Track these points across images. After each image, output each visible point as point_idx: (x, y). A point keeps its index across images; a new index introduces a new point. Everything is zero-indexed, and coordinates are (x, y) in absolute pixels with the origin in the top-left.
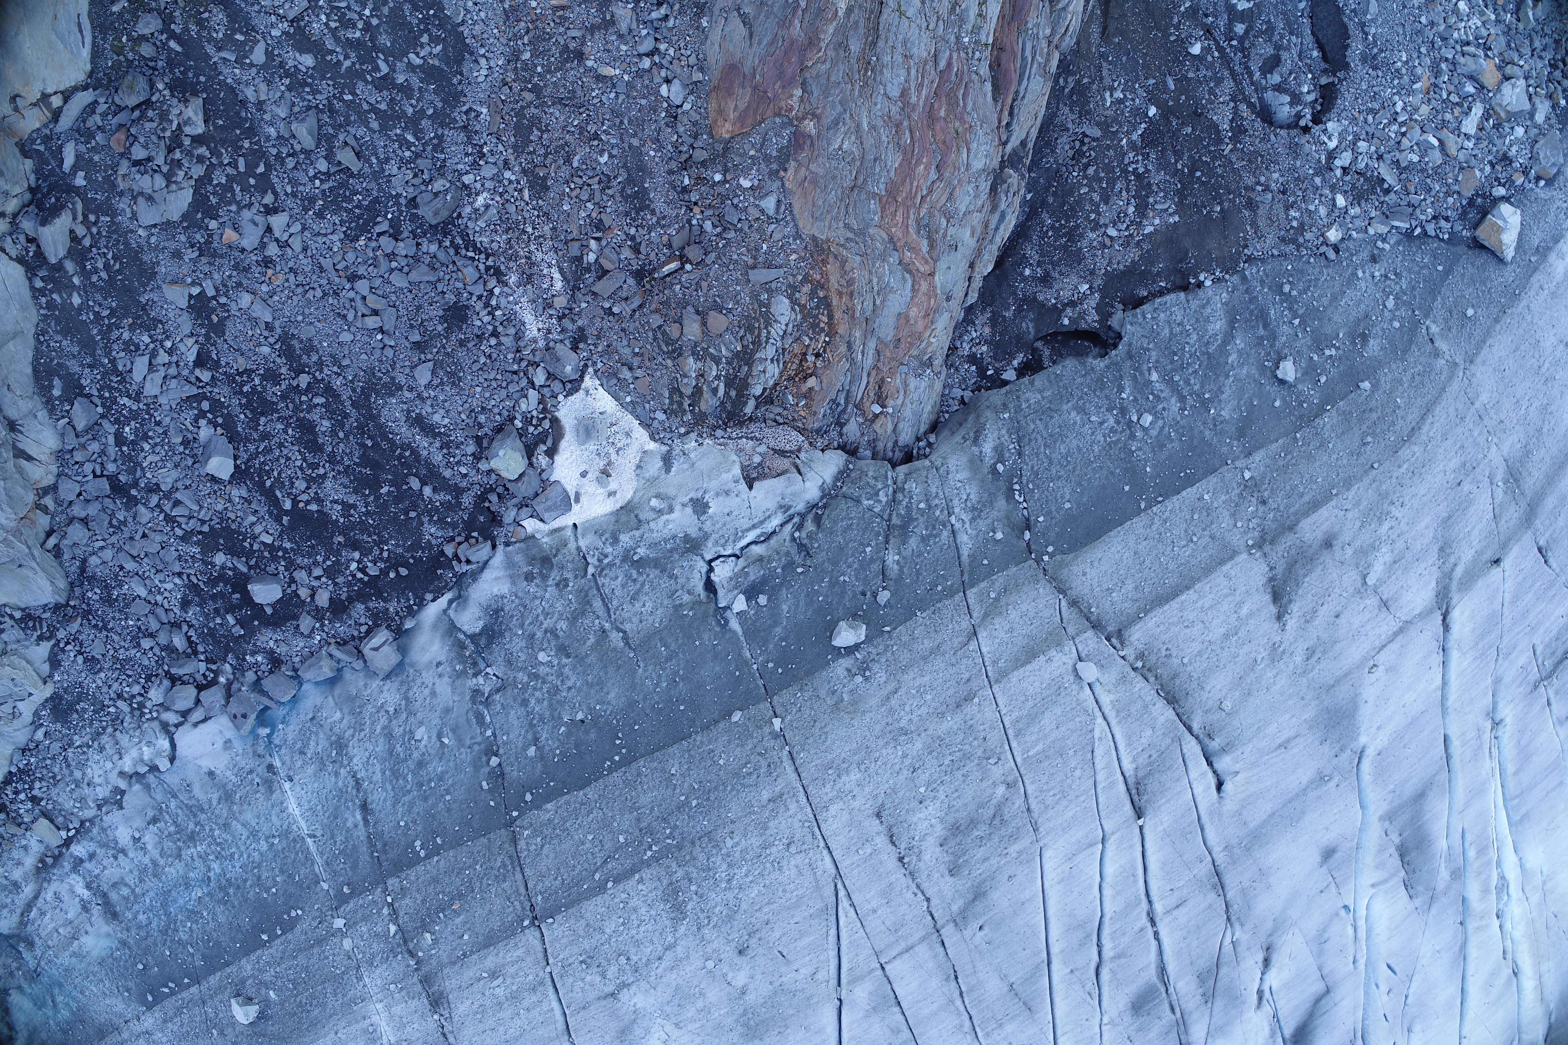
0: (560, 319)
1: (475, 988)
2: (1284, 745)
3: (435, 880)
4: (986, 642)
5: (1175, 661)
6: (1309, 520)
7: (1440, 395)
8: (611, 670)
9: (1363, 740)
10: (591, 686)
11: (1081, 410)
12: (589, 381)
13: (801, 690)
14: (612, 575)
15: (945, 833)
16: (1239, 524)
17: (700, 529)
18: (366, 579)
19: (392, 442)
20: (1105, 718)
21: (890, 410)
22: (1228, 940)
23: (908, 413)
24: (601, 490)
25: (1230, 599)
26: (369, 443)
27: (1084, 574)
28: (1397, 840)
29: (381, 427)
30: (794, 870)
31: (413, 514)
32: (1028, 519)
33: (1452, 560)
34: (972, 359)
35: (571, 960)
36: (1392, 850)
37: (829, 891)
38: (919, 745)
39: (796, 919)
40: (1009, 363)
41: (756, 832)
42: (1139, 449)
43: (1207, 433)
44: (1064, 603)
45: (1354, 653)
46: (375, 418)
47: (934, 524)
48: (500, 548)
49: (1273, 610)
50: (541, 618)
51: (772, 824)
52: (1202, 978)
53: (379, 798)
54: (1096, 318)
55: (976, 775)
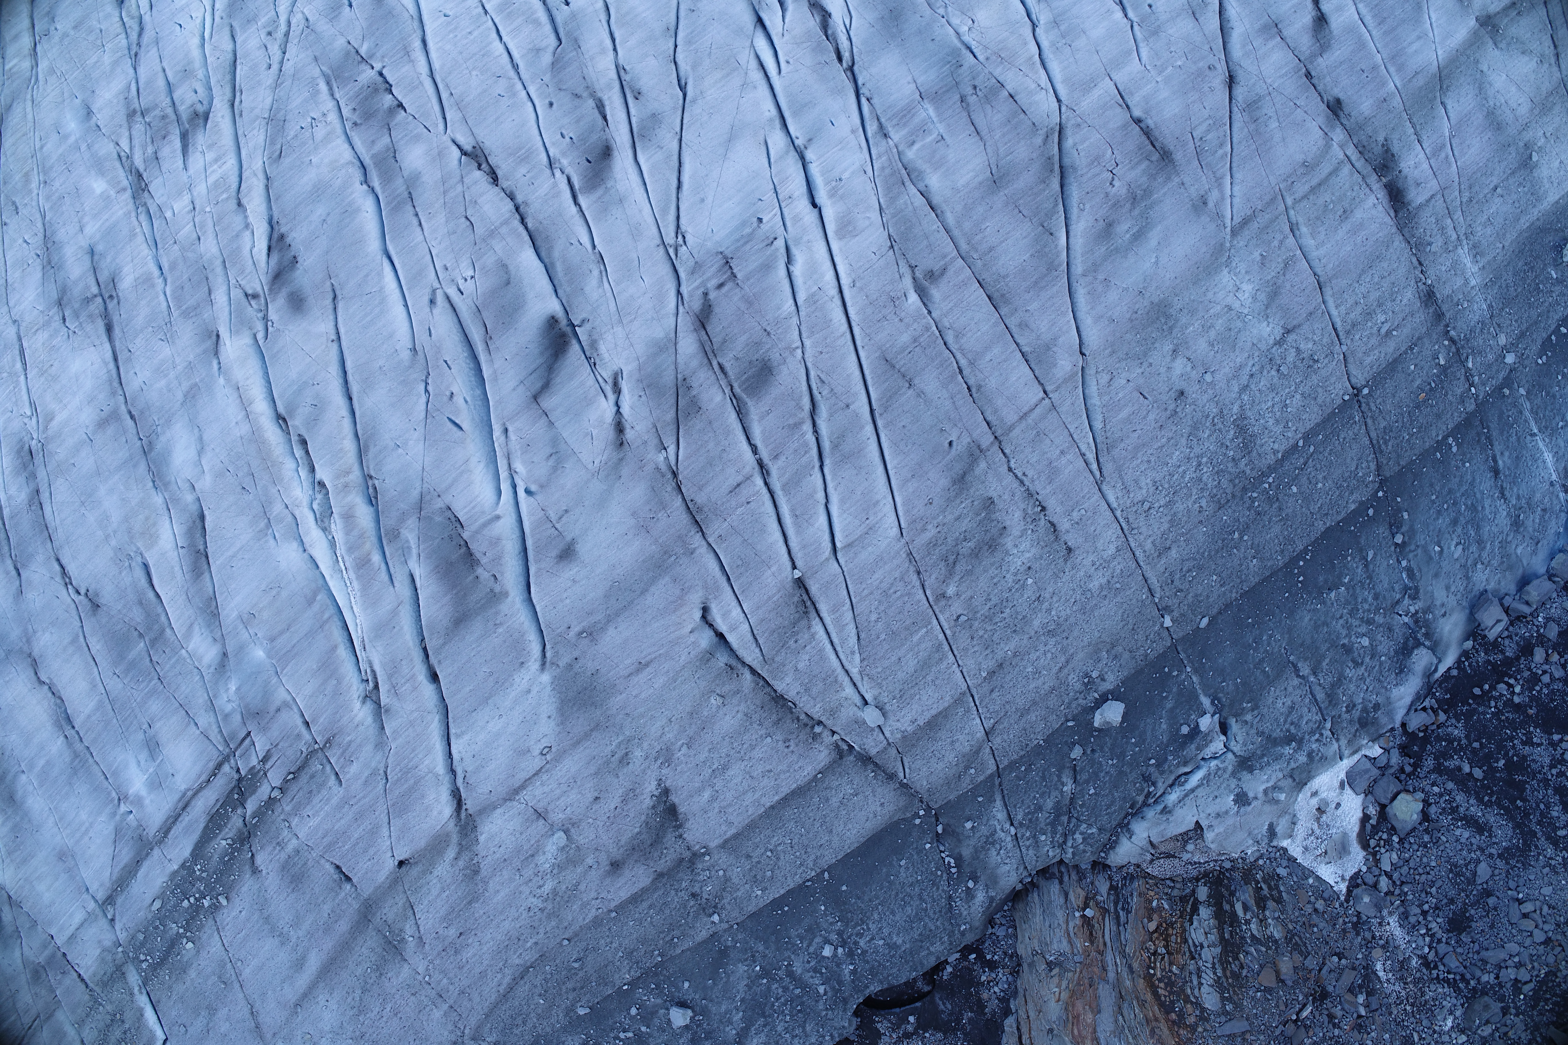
0: (1373, 937)
1: (1401, 316)
2: (641, 666)
3: (1438, 416)
4: (976, 728)
5: (779, 737)
6: (641, 885)
7: (491, 1011)
8: (1308, 641)
9: (546, 678)
10: (1325, 624)
11: (892, 946)
12: (1343, 887)
13: (1147, 655)
14: (1311, 724)
15: (1002, 541)
16: (721, 873)
17: (1240, 780)
18: (1506, 679)
19: (1500, 807)
20: (847, 671)
21: (1077, 914)
22: (672, 450)
23: (1060, 915)
24: (1324, 795)
25: (725, 803)
26: (1519, 803)
27: (882, 804)
28: (480, 571)
29: (1511, 818)
30: (1143, 484)
31: (1476, 745)
32: (938, 841)
33: (461, 863)
34: (992, 966)
35: (1326, 361)
36: (484, 560)
37: (1108, 468)
38: (1036, 623)
39: (1136, 435)
40: (955, 967)
41: (1180, 515)
42: (832, 924)
43: (761, 948)
44: (901, 775)
45: (571, 765)
46: (1517, 826)
47: (1031, 823)
48: (1397, 724)
49: (674, 798)
50: (1366, 674)
51: (1166, 526)
52: (695, 407)
53: (1486, 484)
54: (879, 1025)
55: (977, 602)
